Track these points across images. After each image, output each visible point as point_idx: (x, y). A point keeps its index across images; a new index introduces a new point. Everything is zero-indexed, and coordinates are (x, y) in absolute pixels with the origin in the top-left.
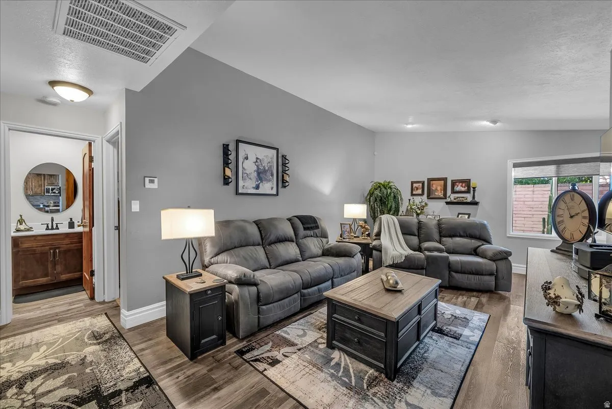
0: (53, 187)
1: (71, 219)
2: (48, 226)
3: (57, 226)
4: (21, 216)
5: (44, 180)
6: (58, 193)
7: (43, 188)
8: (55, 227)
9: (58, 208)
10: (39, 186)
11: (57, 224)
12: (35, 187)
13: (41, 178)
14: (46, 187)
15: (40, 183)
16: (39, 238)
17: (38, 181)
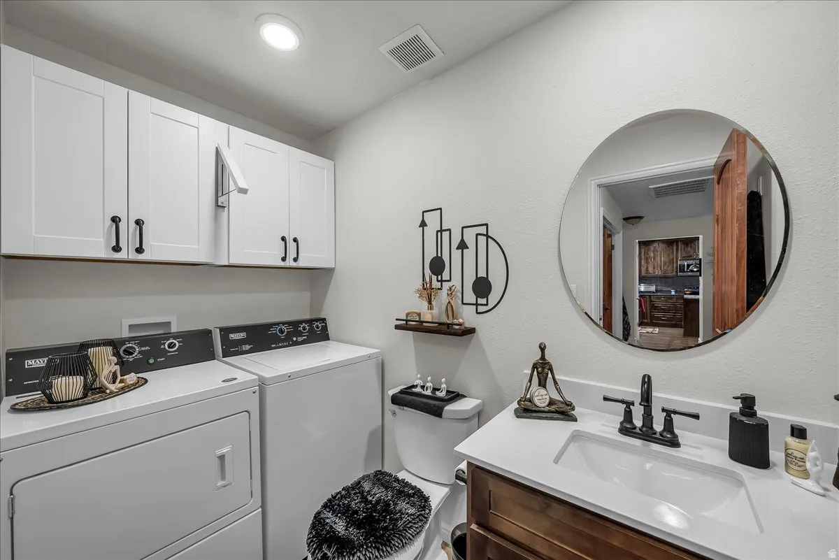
0: (690, 262)
1: (748, 403)
2: (628, 415)
3: (669, 424)
4: (542, 348)
5: (677, 252)
6: (697, 271)
7: (675, 265)
8: (658, 426)
9: (696, 297)
10: (670, 263)
11: (669, 413)
12: (665, 264)
13: (673, 249)
14: (679, 263)
15: (671, 257)
16: (557, 511)
17: (669, 255)
